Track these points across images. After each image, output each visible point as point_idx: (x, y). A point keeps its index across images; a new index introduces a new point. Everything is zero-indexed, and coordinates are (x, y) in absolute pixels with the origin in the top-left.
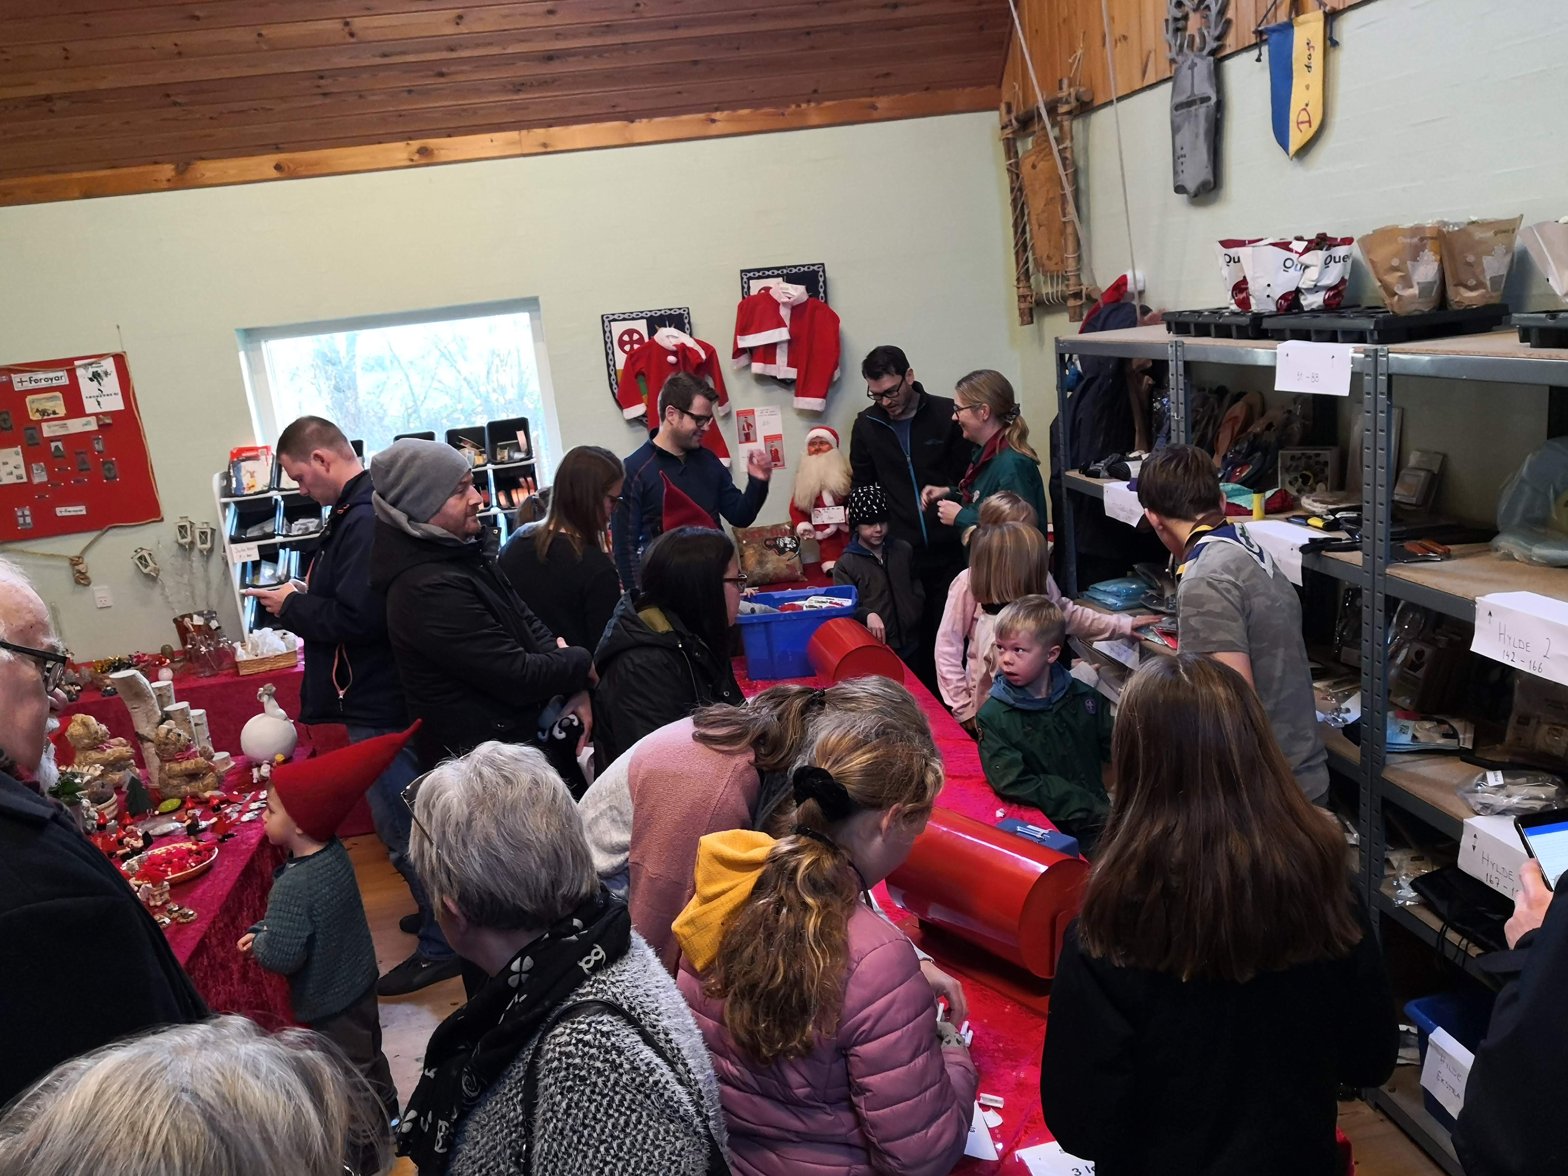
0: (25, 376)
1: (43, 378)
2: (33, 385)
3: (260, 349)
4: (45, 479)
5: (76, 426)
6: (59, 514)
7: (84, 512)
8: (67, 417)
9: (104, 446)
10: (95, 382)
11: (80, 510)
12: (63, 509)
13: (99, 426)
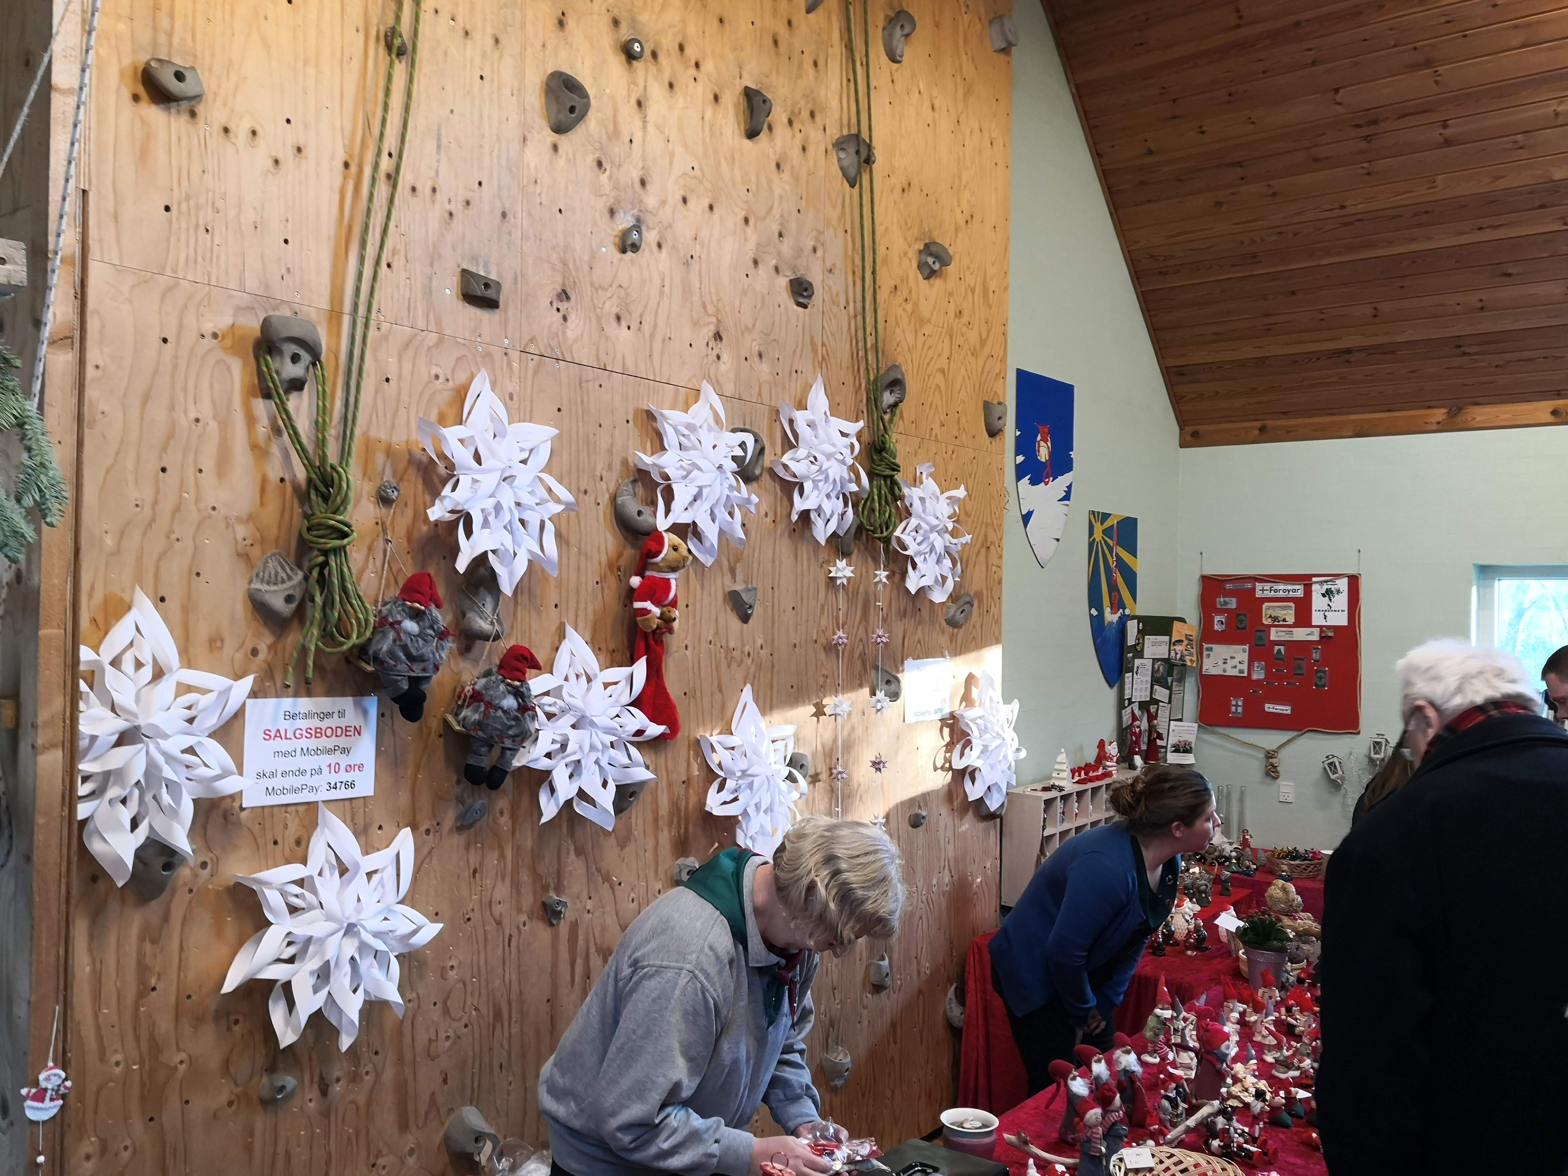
0: (1267, 586)
1: (1282, 589)
2: (1272, 594)
3: (1493, 586)
4: (1262, 677)
5: (1301, 634)
6: (1267, 710)
7: (1289, 712)
8: (1295, 625)
9: (1322, 655)
10: (1327, 598)
11: (1286, 710)
12: (1271, 706)
13: (1321, 637)
